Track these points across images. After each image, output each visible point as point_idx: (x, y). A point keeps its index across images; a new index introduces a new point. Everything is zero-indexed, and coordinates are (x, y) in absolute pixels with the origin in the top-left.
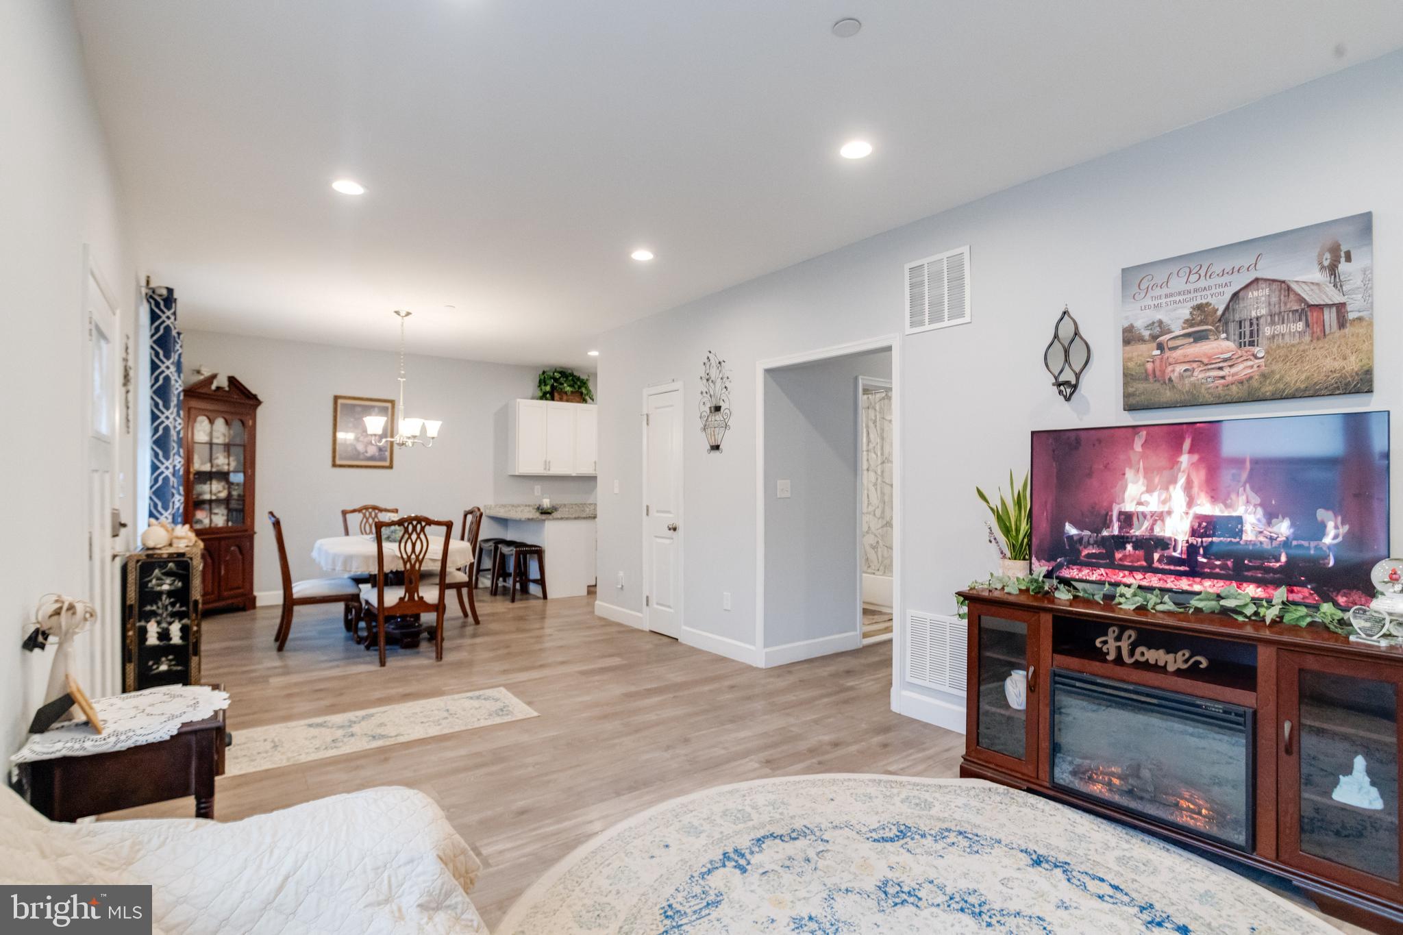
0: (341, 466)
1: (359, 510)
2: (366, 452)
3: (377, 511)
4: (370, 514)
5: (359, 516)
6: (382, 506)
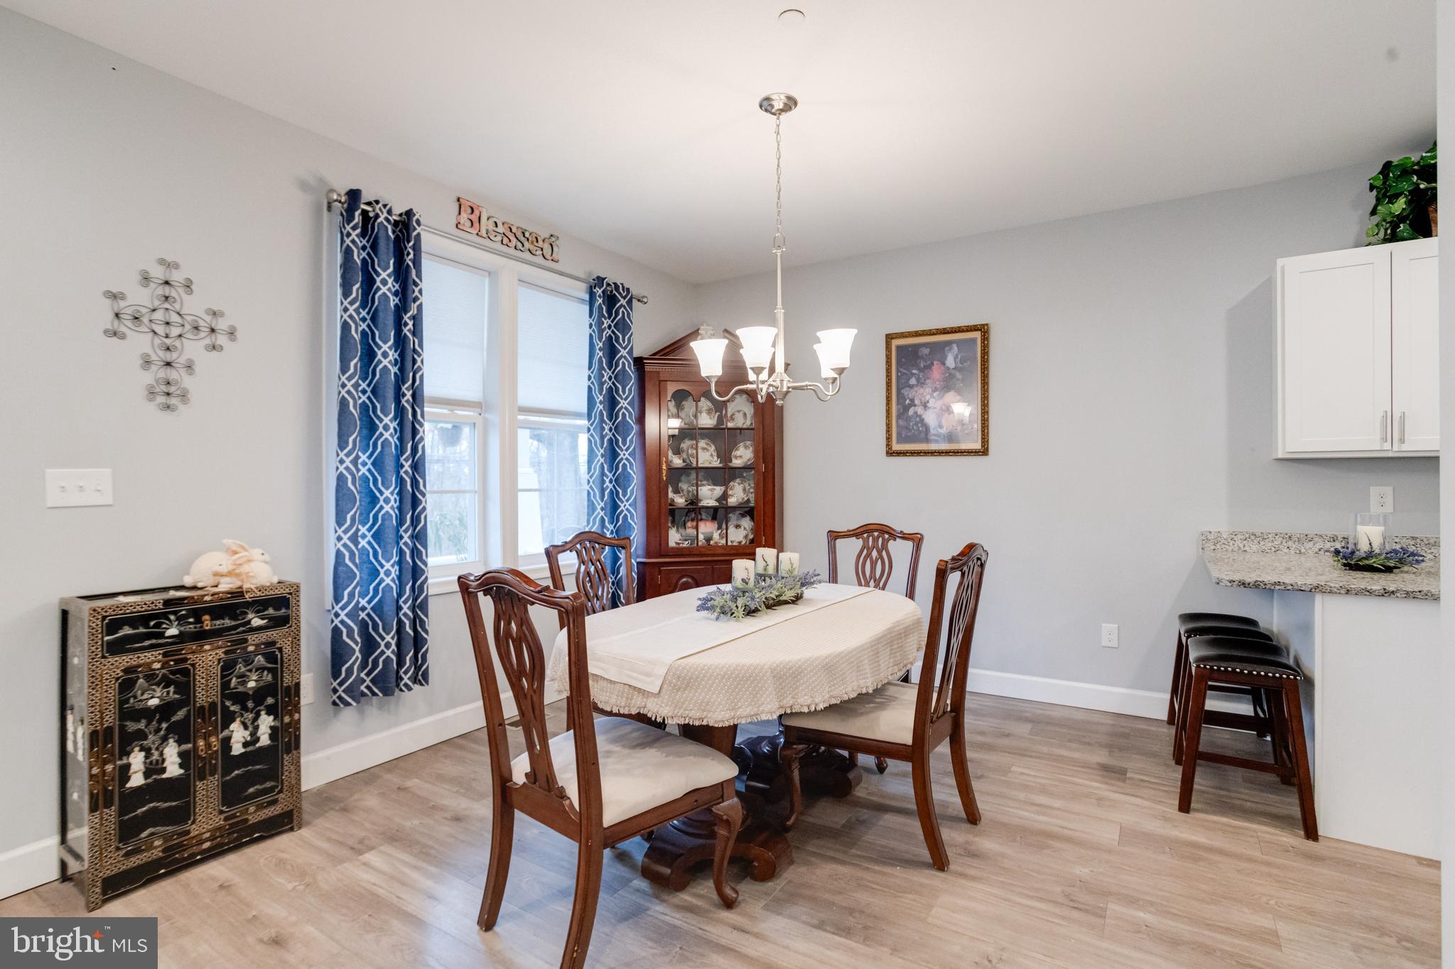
0: (899, 453)
1: (856, 533)
2: (941, 427)
3: (887, 536)
4: (875, 540)
5: (857, 544)
6: (898, 527)
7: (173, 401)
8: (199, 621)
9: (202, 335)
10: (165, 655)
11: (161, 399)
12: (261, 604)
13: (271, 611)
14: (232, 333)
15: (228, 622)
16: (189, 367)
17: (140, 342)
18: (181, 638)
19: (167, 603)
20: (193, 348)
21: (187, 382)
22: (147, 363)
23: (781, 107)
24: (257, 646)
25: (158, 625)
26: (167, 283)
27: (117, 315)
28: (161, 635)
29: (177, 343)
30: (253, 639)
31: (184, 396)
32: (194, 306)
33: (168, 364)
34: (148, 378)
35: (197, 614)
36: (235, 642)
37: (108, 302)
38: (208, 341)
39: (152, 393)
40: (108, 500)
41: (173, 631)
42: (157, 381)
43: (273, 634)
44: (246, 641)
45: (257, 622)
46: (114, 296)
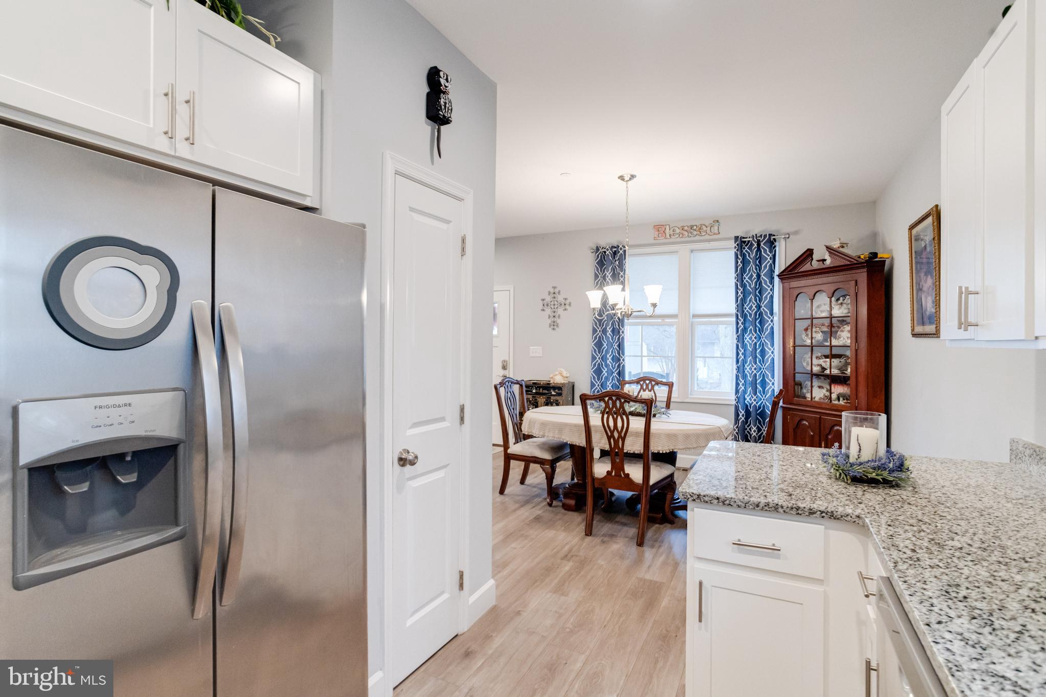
7: (555, 327)
8: (540, 390)
9: (562, 306)
10: (533, 397)
11: (552, 327)
12: (554, 388)
13: (557, 391)
14: (570, 305)
15: (546, 392)
16: (559, 317)
17: (548, 311)
18: (536, 393)
19: (533, 383)
20: (560, 311)
21: (559, 321)
22: (549, 317)
23: (628, 179)
24: (553, 400)
25: (531, 389)
26: (554, 293)
27: (543, 305)
28: (532, 392)
29: (556, 310)
30: (552, 398)
31: (557, 326)
32: (560, 298)
33: (554, 317)
34: (549, 321)
35: (540, 387)
36: (548, 398)
37: (541, 301)
38: (564, 308)
39: (550, 325)
40: (541, 355)
41: (534, 391)
42: (552, 322)
43: (558, 398)
44: (550, 398)
45: (553, 393)
46: (543, 300)
